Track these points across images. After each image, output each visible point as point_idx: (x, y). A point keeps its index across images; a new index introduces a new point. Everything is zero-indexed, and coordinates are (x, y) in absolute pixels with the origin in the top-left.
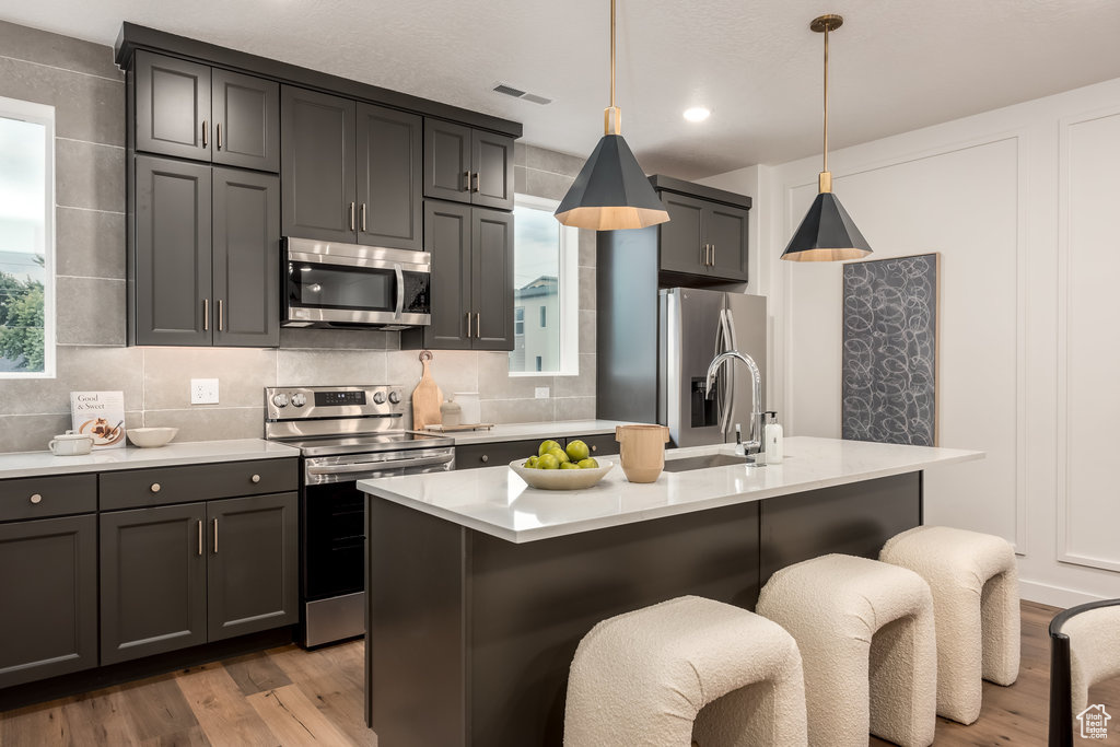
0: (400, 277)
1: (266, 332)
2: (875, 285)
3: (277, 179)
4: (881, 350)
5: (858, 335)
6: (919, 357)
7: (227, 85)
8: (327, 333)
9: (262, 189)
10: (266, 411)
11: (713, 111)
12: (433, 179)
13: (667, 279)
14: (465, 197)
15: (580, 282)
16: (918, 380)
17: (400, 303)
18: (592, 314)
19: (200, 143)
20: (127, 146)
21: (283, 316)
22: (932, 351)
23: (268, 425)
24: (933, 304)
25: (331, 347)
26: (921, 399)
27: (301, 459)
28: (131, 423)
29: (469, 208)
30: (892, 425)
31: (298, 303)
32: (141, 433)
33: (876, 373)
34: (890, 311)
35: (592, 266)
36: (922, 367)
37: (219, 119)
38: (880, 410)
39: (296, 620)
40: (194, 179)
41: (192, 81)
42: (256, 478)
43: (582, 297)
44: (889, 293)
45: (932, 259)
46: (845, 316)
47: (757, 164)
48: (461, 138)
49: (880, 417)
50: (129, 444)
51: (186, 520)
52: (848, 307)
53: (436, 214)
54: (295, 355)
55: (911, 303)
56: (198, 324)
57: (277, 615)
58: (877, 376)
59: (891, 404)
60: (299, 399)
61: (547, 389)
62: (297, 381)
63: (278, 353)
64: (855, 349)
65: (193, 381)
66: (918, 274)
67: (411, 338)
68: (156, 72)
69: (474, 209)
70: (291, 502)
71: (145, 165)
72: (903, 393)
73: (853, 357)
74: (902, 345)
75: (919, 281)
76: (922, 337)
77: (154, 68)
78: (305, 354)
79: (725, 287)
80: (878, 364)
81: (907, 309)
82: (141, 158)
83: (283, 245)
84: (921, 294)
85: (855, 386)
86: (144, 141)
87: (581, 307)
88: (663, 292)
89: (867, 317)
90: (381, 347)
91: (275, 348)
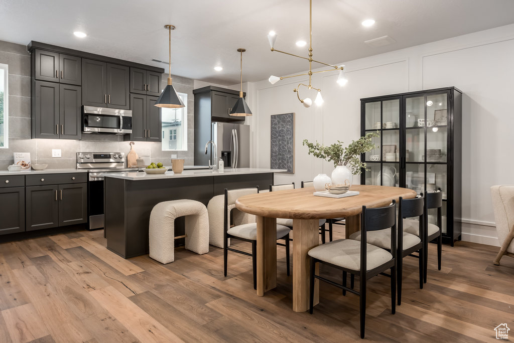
0: (121, 118)
1: (77, 135)
2: (279, 122)
3: (80, 88)
4: (280, 143)
5: (275, 138)
6: (289, 145)
7: (64, 59)
8: (98, 136)
9: (76, 90)
10: (77, 160)
11: (223, 68)
12: (133, 87)
13: (214, 119)
14: (144, 92)
15: (188, 120)
16: (289, 152)
17: (121, 126)
18: (192, 130)
19: (56, 77)
20: (31, 76)
21: (82, 130)
22: (292, 143)
23: (78, 165)
24: (292, 128)
25: (99, 140)
26: (290, 158)
27: (88, 173)
28: (32, 162)
29: (145, 96)
30: (283, 165)
31: (87, 126)
32: (36, 166)
33: (279, 149)
34: (282, 130)
35: (192, 114)
36: (290, 148)
37: (62, 69)
38: (280, 161)
39: (86, 222)
40: (54, 88)
41: (53, 58)
42: (74, 178)
43: (189, 125)
44: (282, 125)
45: (292, 114)
46: (271, 132)
47: (247, 82)
48: (143, 73)
49: (280, 163)
50: (32, 169)
51: (52, 190)
52: (273, 129)
53: (134, 98)
54: (87, 142)
55: (287, 128)
56: (55, 132)
57: (80, 220)
58: (279, 151)
59: (283, 159)
60: (88, 156)
61: (176, 155)
62: (87, 151)
63: (81, 142)
64: (274, 142)
65: (53, 150)
66: (289, 119)
67: (126, 137)
68: (42, 55)
69: (148, 96)
70: (85, 186)
71: (38, 83)
72: (286, 156)
73: (273, 145)
74: (285, 141)
75: (289, 121)
76: (290, 138)
77: (41, 54)
78: (90, 142)
79: (236, 122)
80: (279, 147)
81: (287, 130)
82: (36, 81)
83: (82, 108)
84: (290, 125)
85: (274, 154)
86: (38, 76)
87: (188, 128)
88: (213, 123)
89: (277, 132)
90: (116, 140)
91: (80, 140)
